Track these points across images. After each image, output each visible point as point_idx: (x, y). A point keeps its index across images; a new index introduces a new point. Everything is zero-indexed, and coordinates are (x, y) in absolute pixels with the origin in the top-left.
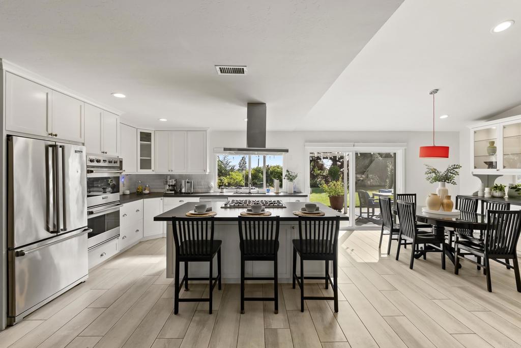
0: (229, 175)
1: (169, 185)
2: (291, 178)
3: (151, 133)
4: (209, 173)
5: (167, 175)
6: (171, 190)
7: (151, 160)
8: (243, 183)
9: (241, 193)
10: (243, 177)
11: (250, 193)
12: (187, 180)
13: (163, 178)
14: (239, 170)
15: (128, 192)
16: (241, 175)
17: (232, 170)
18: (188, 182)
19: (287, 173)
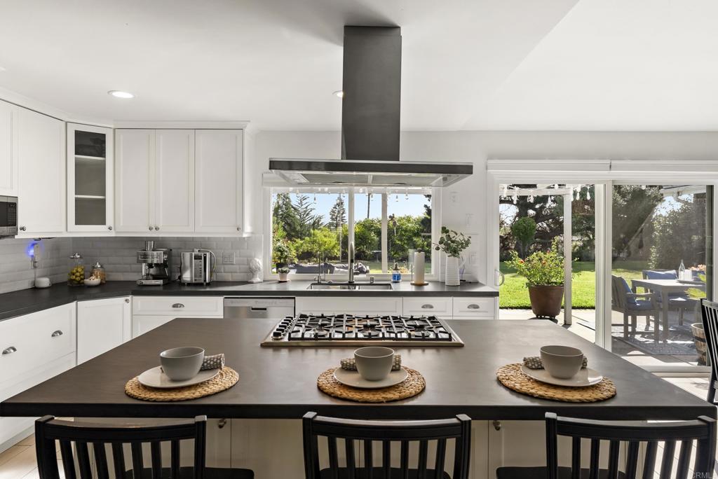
0: (309, 235)
1: (150, 266)
2: (453, 247)
3: (104, 136)
4: (252, 233)
5: (145, 240)
6: (155, 277)
7: (104, 201)
8: (338, 252)
9: (330, 284)
10: (338, 239)
11: (351, 284)
12: (196, 252)
13: (138, 245)
14: (331, 224)
15: (45, 282)
16: (334, 235)
17: (316, 225)
18: (197, 257)
19: (444, 235)
